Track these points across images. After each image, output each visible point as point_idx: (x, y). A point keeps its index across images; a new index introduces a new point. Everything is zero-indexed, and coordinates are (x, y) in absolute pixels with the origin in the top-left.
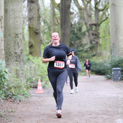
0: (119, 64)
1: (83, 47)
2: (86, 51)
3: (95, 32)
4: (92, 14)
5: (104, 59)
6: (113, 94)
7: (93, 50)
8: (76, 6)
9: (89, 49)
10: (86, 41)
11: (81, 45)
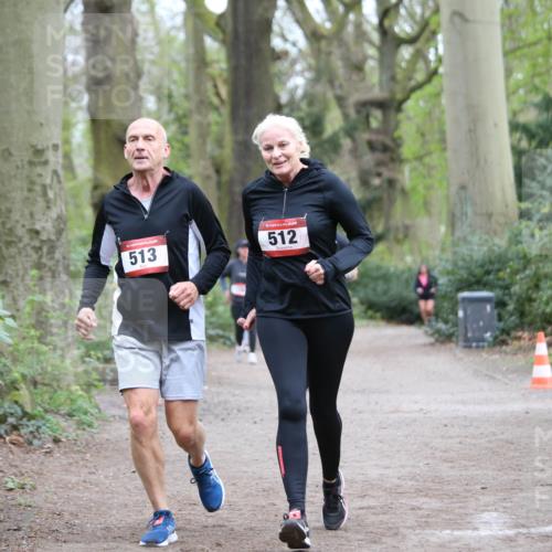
0: (488, 273)
3: (381, 138)
4: (365, 58)
5: (420, 252)
6: (461, 407)
7: (376, 214)
8: (298, 21)
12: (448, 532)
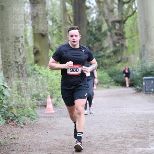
0: (152, 71)
1: (104, 52)
2: (109, 57)
3: (119, 32)
4: (114, 8)
5: (131, 65)
6: (144, 111)
7: (118, 54)
9: (112, 54)
10: (107, 43)
11: (102, 49)
12: (141, 148)
